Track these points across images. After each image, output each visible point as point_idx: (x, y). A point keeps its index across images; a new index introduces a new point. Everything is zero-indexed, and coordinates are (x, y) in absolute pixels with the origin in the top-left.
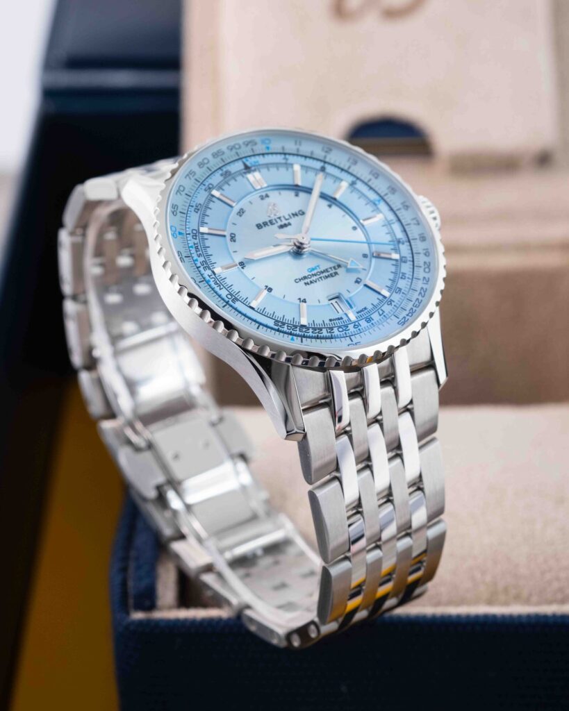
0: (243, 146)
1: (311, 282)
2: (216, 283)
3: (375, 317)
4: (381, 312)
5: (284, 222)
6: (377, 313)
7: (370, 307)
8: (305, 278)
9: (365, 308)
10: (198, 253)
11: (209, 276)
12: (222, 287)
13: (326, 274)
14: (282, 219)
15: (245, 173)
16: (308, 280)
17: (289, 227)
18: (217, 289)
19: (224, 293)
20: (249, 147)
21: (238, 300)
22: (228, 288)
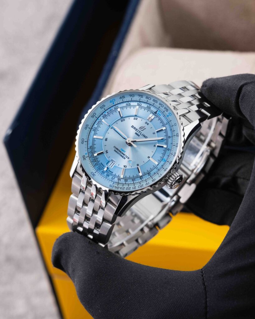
0: (164, 108)
1: (116, 152)
2: (98, 122)
3: (110, 177)
4: (113, 178)
5: (139, 134)
6: (112, 177)
7: (114, 174)
8: (117, 149)
9: (112, 172)
10: (109, 112)
11: (100, 119)
12: (98, 124)
13: (122, 155)
14: (140, 133)
15: (153, 113)
16: (117, 150)
17: (138, 136)
18: (96, 123)
19: (95, 126)
20: (165, 110)
21: (95, 131)
22: (99, 126)
